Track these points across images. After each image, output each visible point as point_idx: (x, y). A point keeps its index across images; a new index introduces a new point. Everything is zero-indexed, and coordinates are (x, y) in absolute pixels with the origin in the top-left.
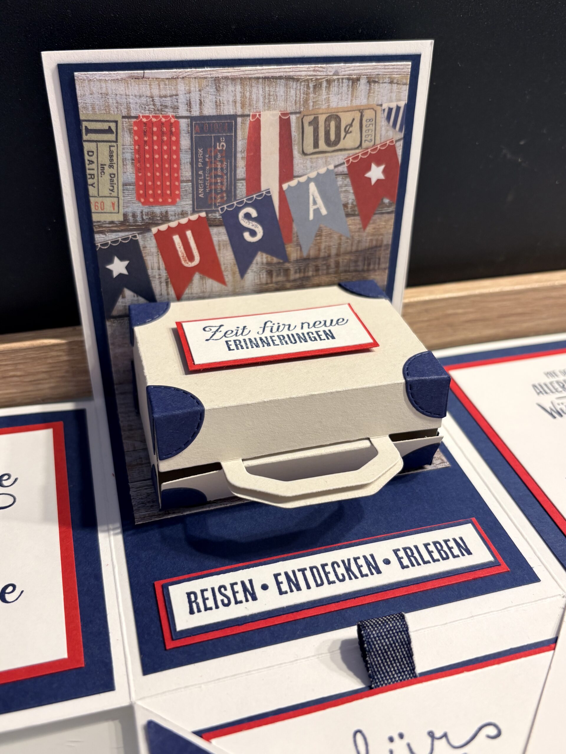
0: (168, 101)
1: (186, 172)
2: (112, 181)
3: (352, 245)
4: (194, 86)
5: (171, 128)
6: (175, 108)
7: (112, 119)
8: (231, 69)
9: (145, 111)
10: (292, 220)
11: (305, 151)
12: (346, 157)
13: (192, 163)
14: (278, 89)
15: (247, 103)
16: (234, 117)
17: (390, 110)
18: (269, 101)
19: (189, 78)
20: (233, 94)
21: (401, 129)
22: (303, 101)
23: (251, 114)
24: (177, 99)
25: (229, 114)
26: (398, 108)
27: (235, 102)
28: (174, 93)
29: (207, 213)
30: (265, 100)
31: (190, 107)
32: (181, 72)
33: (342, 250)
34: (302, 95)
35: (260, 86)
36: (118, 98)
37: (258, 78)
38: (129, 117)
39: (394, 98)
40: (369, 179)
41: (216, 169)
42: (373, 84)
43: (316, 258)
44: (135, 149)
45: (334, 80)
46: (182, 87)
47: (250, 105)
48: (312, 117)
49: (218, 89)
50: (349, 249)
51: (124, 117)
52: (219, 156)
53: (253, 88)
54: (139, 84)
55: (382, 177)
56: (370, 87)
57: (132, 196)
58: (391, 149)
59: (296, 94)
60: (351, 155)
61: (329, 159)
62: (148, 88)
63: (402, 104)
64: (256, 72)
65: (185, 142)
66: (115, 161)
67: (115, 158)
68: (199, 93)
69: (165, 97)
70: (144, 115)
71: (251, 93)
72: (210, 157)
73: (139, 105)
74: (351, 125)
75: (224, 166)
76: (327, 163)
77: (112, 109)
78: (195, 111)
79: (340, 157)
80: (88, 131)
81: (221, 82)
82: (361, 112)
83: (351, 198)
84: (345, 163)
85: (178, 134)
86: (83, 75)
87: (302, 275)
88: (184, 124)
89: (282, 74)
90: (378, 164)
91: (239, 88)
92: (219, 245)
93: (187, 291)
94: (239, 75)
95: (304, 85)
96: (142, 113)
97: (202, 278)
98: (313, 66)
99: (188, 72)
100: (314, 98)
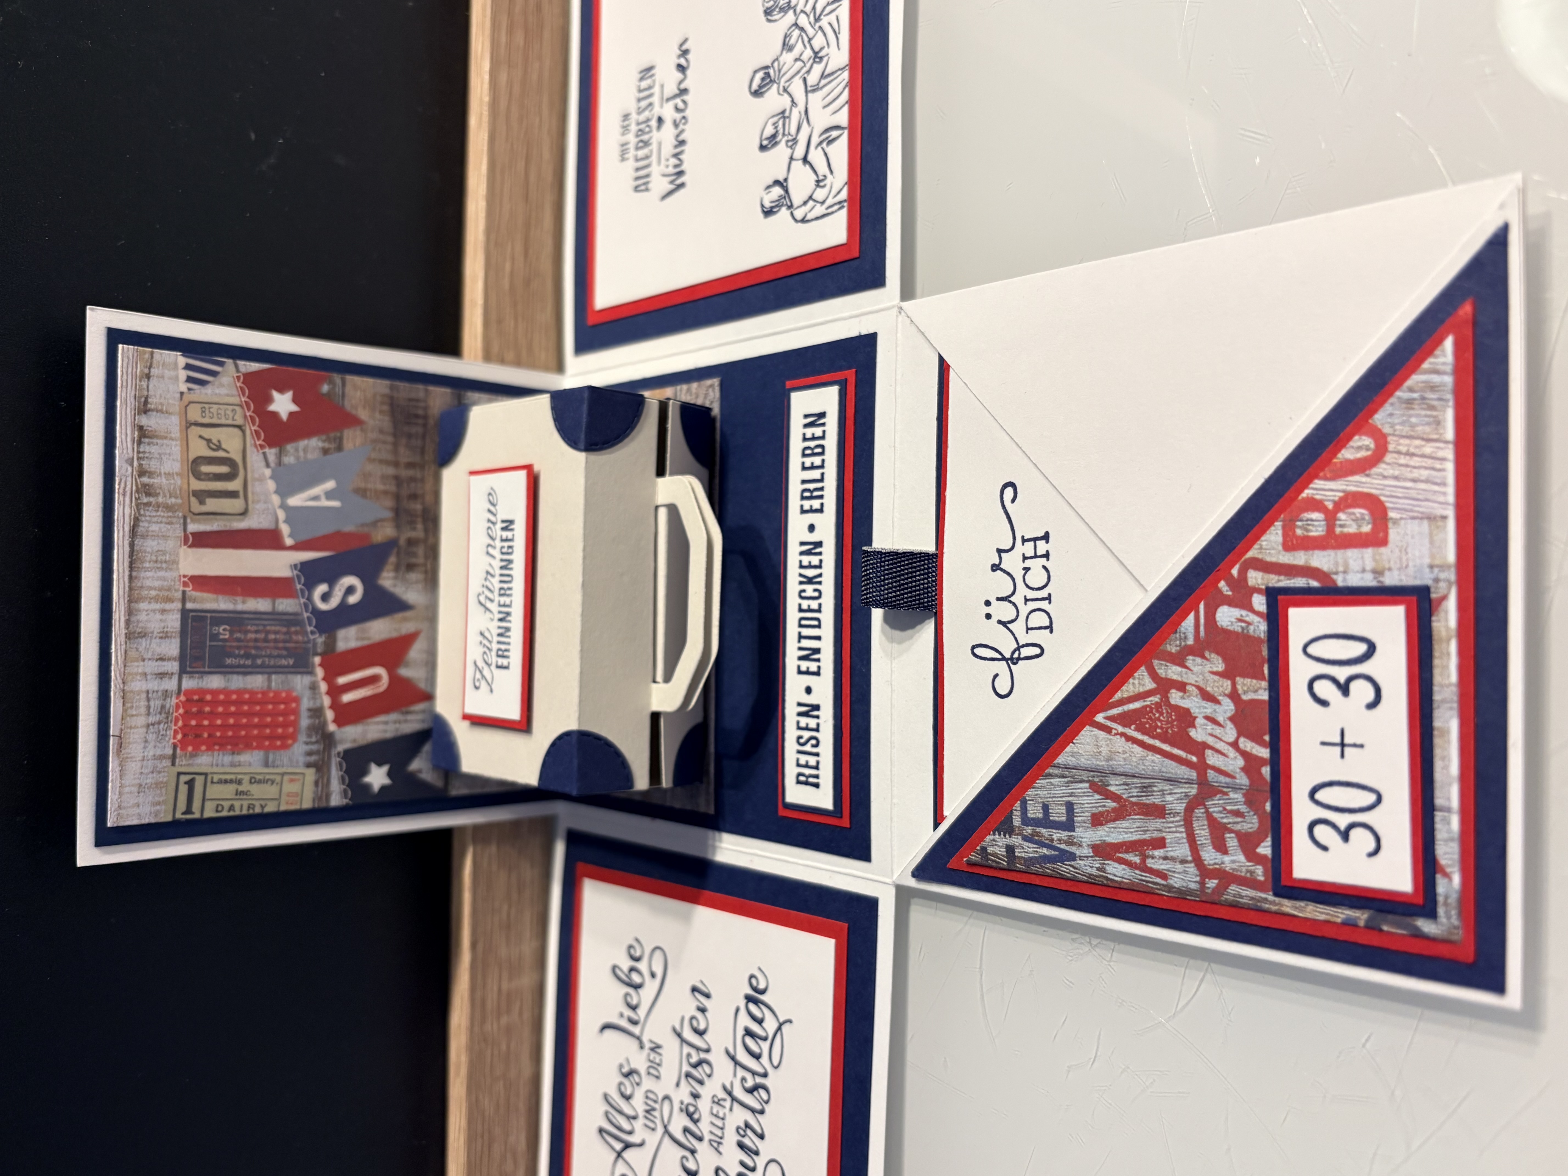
0: (156, 704)
1: (256, 682)
2: (259, 782)
3: (384, 442)
4: (137, 667)
5: (193, 700)
6: (166, 694)
7: (175, 779)
8: (115, 616)
9: (166, 735)
10: (338, 534)
11: (241, 510)
12: (255, 450)
13: (245, 674)
14: (149, 549)
15: (166, 593)
16: (185, 613)
17: (190, 380)
18: (165, 562)
19: (124, 675)
20: (152, 614)
21: (221, 364)
22: (168, 512)
23: (181, 588)
24: (153, 692)
25: (179, 620)
26: (188, 367)
27: (163, 611)
28: (144, 696)
29: (316, 654)
30: (163, 568)
31: (167, 674)
32: (116, 686)
33: (390, 457)
34: (158, 514)
35: (143, 574)
36: (145, 771)
37: (131, 577)
38: (174, 757)
39: (172, 373)
40: (291, 414)
41: (256, 640)
42: (149, 406)
43: (397, 497)
44: (219, 750)
45: (140, 465)
46: (138, 685)
47: (169, 590)
48: (193, 500)
49: (143, 635)
50: (389, 447)
51: (173, 764)
52: (238, 635)
53: (144, 585)
54: (129, 743)
55: (289, 395)
56: (152, 410)
57: (283, 757)
58: (249, 379)
59: (157, 522)
60: (253, 442)
61: (256, 476)
62: (136, 730)
63: (182, 360)
64: (121, 581)
65: (215, 682)
66: (233, 777)
67: (228, 777)
68: (146, 661)
69: (148, 707)
70: (172, 737)
71: (150, 588)
72: (238, 648)
73: (158, 744)
74: (209, 441)
75: (254, 628)
76: (261, 479)
77: (161, 779)
78: (172, 667)
79: (255, 459)
80: (188, 811)
81: (133, 631)
82: (189, 424)
83: (315, 443)
84: (264, 451)
85: (202, 692)
86: (112, 816)
87: (419, 520)
88: (189, 683)
89: (127, 543)
90: (269, 400)
91: (143, 606)
92: (363, 639)
93: (422, 685)
94: (125, 604)
95: (144, 510)
96: (170, 739)
97: (407, 665)
98: (117, 495)
99: (116, 676)
100: (165, 496)
